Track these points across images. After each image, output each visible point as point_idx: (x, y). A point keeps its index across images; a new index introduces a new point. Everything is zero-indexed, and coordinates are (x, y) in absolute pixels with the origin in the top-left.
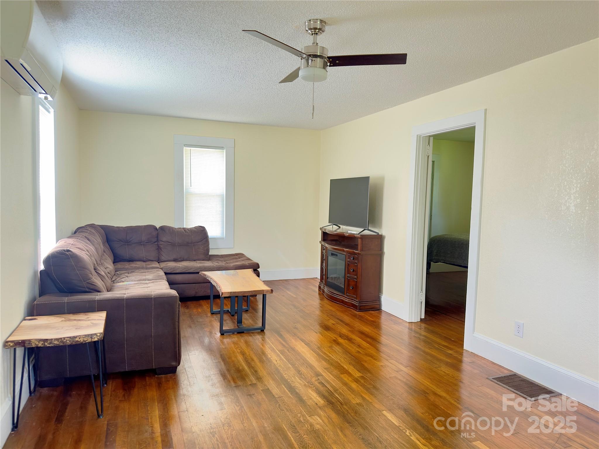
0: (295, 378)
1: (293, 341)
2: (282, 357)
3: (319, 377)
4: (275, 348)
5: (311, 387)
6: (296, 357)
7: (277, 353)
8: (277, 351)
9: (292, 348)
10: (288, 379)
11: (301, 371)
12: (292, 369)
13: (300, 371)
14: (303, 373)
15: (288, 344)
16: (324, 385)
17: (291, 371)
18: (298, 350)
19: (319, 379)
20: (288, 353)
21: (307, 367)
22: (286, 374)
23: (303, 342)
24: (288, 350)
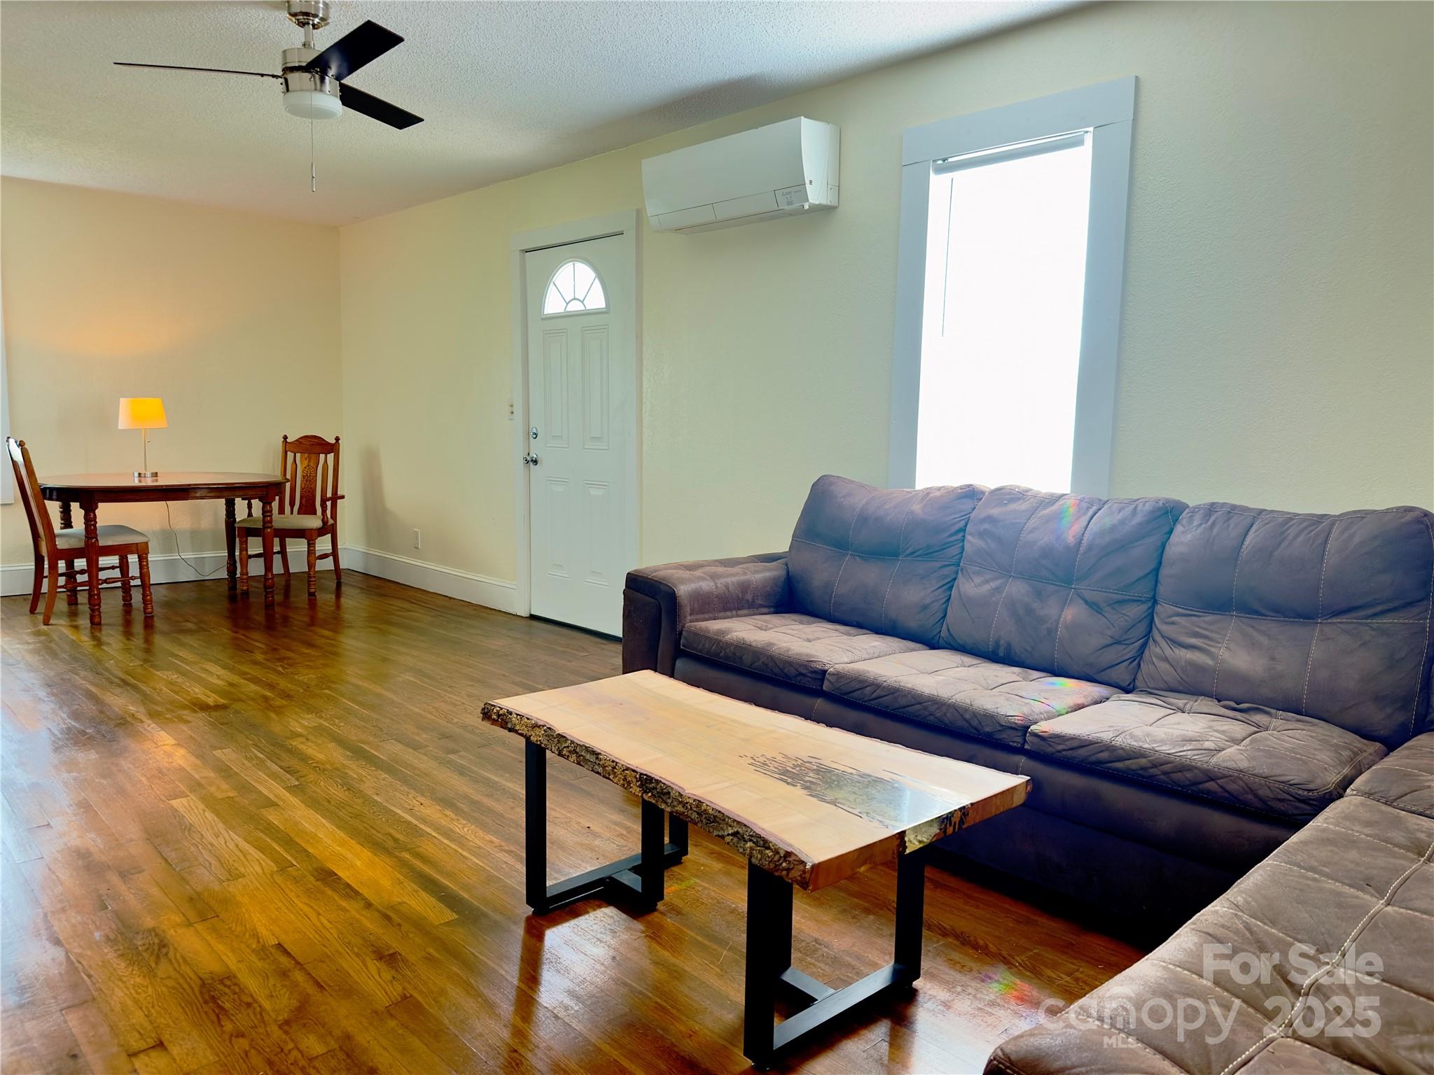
0: (357, 775)
1: (386, 883)
2: (409, 818)
3: (297, 783)
4: (446, 841)
5: (317, 762)
6: (364, 822)
7: (430, 827)
8: (429, 830)
9: (387, 851)
10: (376, 770)
11: (345, 791)
12: (370, 792)
13: (349, 789)
14: (340, 786)
15: (403, 863)
16: (288, 769)
17: (373, 788)
18: (358, 847)
19: (297, 779)
20: (392, 831)
21: (329, 802)
22: (384, 780)
23: (348, 885)
24: (396, 840)
